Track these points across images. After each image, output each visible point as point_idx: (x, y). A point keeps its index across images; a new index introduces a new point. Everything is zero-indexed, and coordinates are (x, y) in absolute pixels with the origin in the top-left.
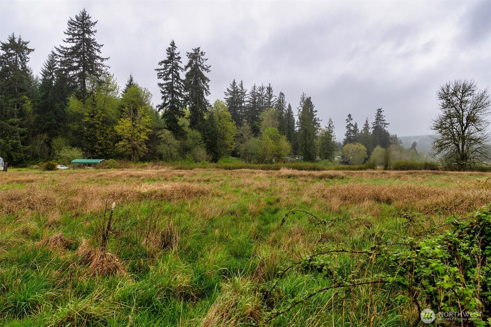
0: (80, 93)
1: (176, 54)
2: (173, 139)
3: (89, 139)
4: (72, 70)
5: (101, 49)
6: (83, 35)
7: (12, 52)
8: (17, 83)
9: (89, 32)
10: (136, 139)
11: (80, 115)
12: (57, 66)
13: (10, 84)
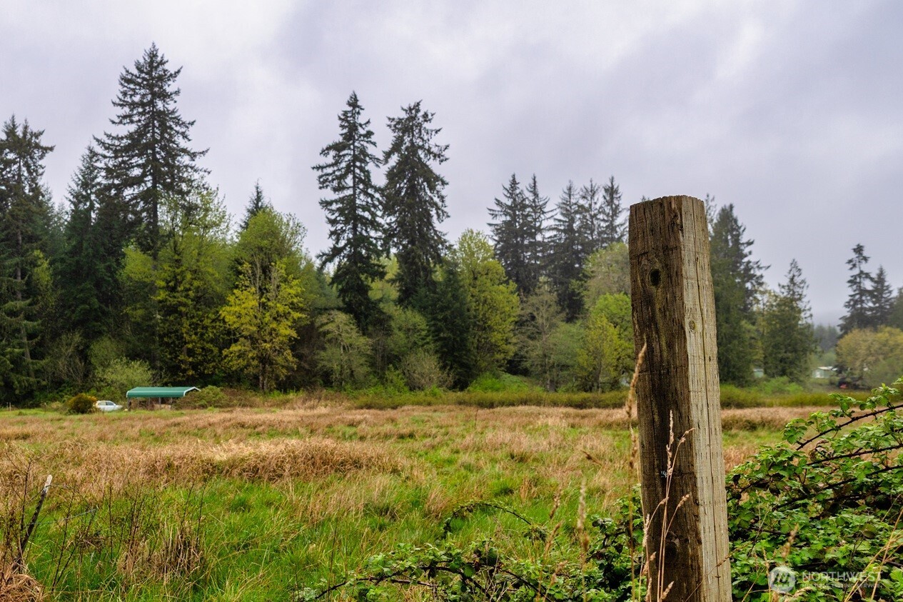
0: (146, 237)
1: (361, 125)
2: (354, 334)
3: (166, 339)
4: (131, 186)
5: (191, 132)
6: (151, 103)
7: (11, 156)
8: (20, 224)
9: (164, 96)
10: (267, 338)
11: (147, 286)
12: (99, 180)
13: (7, 228)
